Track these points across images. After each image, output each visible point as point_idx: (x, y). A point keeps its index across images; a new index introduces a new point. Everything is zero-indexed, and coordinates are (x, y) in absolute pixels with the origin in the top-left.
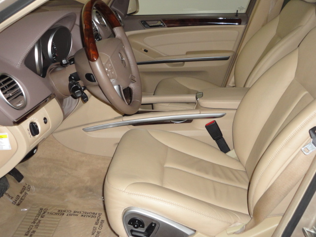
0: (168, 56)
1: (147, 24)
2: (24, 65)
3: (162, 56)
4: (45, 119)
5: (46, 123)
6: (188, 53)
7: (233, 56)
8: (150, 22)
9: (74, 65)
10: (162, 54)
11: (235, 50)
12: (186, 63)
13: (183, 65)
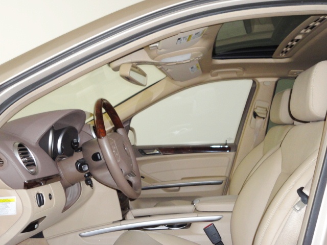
0: (162, 182)
1: (144, 152)
2: (38, 145)
3: (157, 182)
4: (50, 195)
5: (50, 198)
6: (183, 179)
7: (226, 180)
8: (147, 151)
9: (81, 152)
10: (158, 180)
11: (227, 175)
12: (181, 188)
13: (178, 190)
